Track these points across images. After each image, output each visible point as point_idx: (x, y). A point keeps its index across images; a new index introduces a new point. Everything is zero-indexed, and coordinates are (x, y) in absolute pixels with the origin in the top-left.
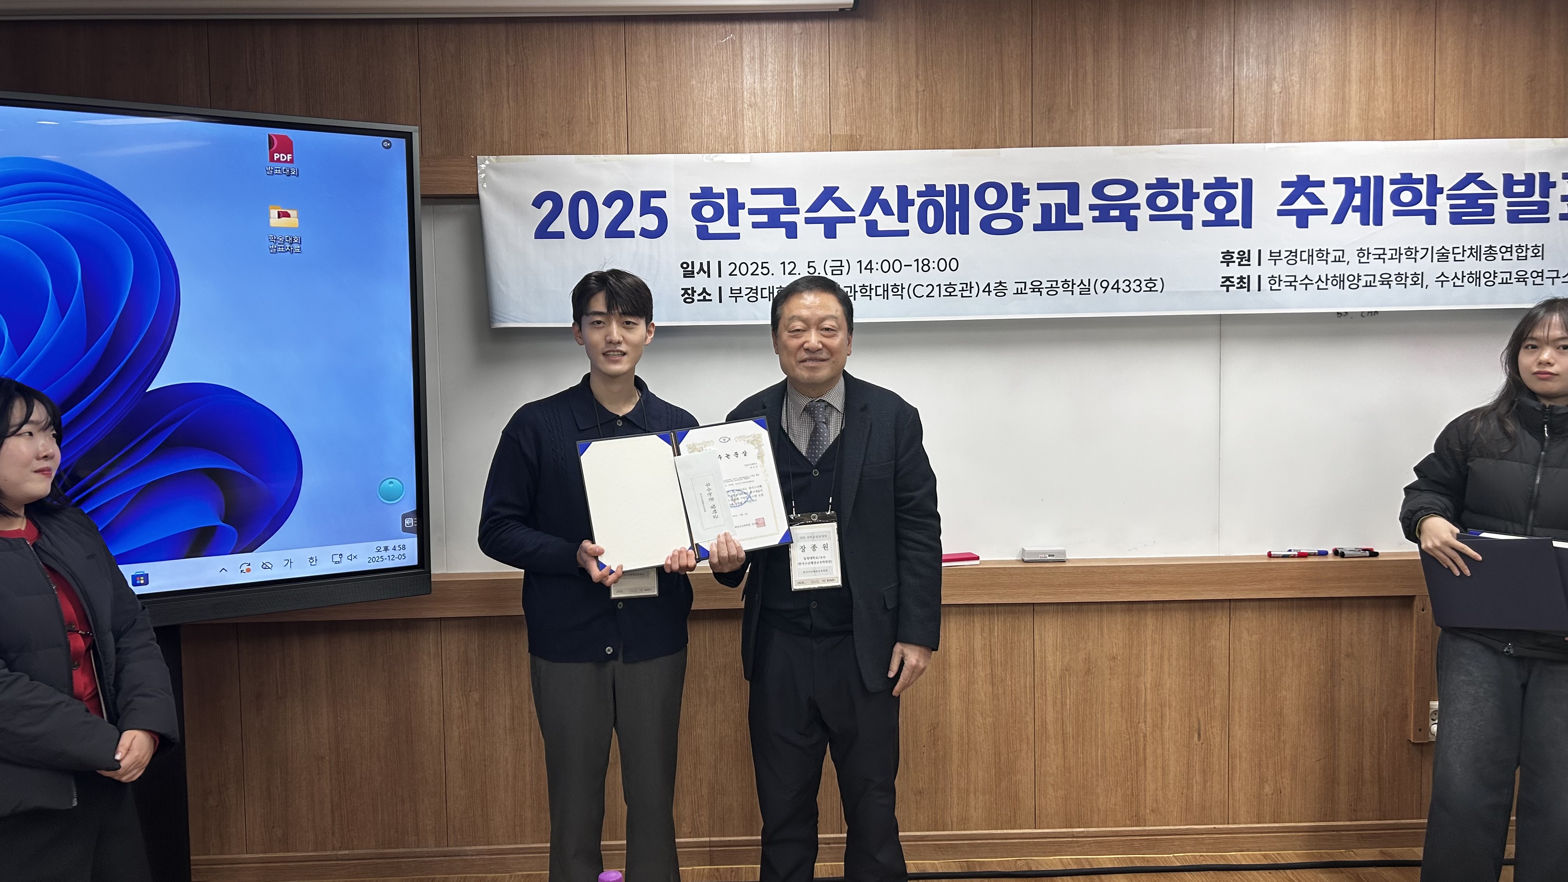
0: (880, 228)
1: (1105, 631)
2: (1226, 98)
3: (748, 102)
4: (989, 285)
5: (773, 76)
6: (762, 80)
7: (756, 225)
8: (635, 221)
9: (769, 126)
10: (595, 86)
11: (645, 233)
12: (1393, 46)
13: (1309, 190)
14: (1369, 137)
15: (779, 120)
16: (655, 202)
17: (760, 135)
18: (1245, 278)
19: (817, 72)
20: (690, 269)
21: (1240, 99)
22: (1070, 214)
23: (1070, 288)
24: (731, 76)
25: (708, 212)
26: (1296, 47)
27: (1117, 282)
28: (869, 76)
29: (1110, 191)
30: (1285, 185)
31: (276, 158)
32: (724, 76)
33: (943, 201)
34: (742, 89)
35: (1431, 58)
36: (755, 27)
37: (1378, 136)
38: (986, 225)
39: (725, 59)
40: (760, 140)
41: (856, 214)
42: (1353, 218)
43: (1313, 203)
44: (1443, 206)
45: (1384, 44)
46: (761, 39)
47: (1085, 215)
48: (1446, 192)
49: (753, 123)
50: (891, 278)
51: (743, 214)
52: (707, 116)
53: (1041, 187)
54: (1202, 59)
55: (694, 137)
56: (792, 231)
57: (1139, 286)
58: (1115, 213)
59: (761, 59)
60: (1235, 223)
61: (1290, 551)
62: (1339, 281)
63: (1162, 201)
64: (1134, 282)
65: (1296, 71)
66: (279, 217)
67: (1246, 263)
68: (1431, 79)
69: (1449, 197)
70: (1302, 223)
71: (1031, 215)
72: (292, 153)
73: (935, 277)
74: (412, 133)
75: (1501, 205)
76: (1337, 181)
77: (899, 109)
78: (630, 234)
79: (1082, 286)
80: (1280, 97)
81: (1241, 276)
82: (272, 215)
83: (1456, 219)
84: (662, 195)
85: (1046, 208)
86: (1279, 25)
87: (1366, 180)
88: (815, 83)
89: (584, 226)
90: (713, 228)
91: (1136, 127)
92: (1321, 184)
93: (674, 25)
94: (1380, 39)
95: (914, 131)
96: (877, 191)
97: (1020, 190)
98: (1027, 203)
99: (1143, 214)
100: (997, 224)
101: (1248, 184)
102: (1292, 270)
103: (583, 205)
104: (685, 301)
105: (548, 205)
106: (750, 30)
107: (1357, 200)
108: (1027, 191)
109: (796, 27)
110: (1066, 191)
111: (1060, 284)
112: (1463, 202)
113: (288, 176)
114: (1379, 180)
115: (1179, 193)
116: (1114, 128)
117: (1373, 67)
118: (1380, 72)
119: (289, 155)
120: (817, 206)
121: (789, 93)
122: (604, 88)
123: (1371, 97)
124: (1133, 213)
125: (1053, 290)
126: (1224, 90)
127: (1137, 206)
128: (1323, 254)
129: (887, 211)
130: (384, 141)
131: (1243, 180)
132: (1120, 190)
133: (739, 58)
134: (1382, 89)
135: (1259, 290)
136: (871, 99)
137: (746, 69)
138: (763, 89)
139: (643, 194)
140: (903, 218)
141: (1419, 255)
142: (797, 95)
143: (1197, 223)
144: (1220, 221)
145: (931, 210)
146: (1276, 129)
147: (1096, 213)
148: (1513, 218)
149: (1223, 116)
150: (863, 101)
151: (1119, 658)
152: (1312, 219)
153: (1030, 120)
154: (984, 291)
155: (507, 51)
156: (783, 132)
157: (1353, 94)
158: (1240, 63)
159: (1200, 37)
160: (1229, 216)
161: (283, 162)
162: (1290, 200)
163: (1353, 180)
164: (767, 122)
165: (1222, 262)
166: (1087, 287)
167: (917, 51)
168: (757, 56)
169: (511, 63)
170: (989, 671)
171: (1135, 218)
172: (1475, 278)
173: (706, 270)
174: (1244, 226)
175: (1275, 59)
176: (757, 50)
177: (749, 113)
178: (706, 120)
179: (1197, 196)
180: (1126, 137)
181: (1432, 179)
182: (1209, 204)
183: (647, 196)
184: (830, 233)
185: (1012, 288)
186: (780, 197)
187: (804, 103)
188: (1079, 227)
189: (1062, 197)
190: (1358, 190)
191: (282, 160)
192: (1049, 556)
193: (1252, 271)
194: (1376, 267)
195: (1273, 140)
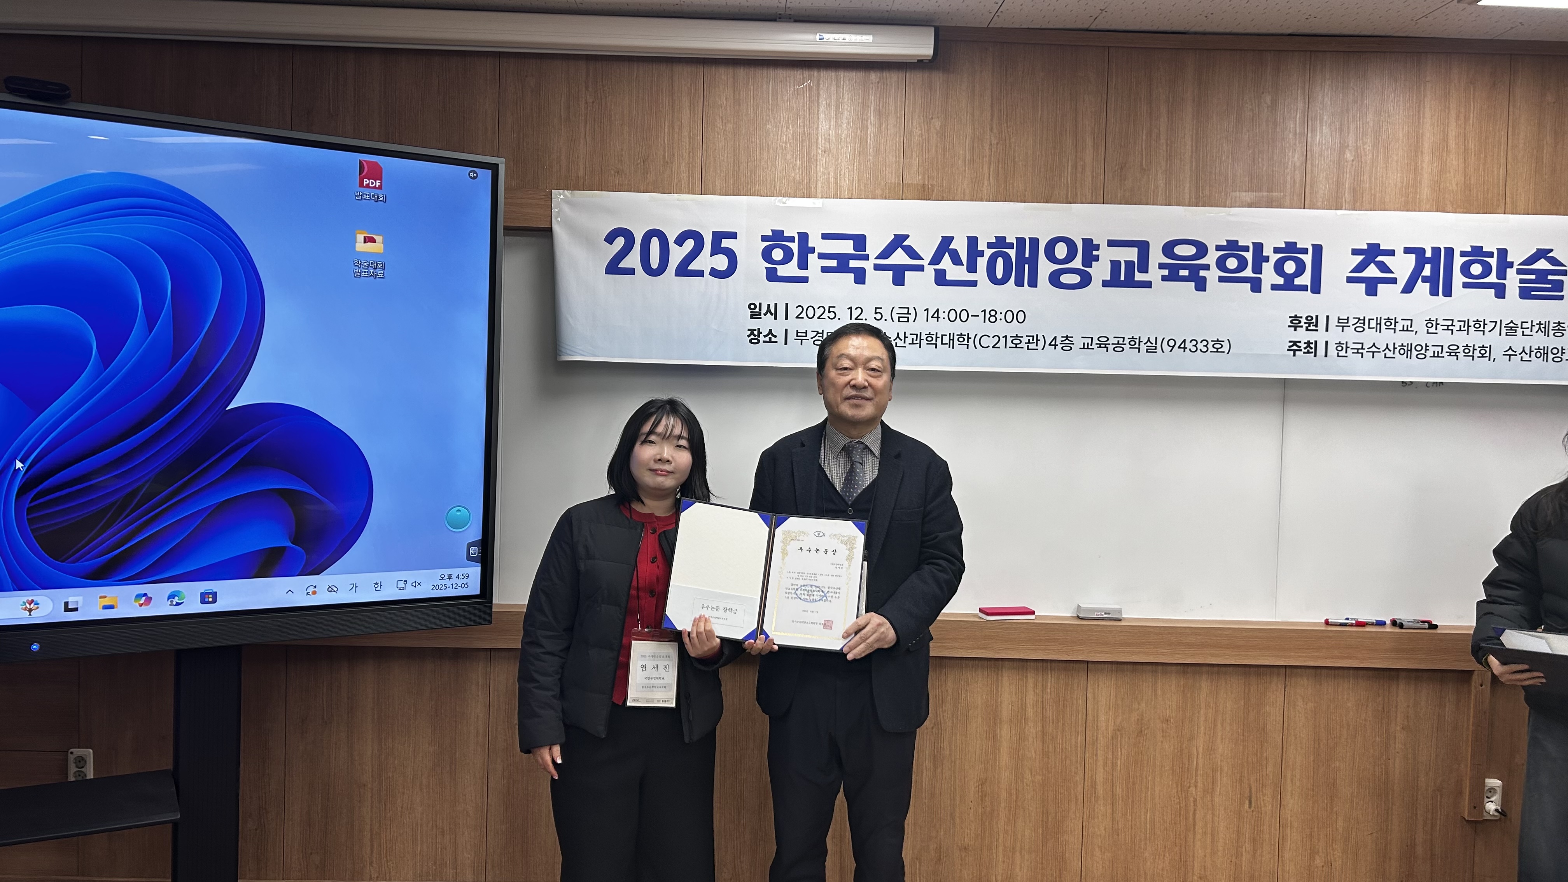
0: (949, 277)
1: (1159, 692)
2: (1298, 164)
3: (823, 149)
4: (1055, 338)
5: (848, 123)
6: (838, 126)
7: (825, 270)
8: (705, 261)
9: (843, 173)
10: (672, 126)
11: (715, 273)
12: (1466, 119)
13: (1379, 258)
14: (1440, 208)
15: (852, 167)
16: (726, 243)
17: (832, 180)
18: (1312, 343)
19: (892, 120)
20: (757, 310)
21: (1312, 165)
22: (1139, 272)
23: (1137, 346)
24: (807, 122)
25: (778, 254)
26: (1370, 116)
27: (1184, 341)
28: (944, 127)
29: (1180, 250)
30: (1355, 252)
31: (365, 183)
32: (800, 121)
33: (1012, 253)
34: (817, 135)
35: (1504, 133)
36: (832, 74)
37: (1449, 207)
38: (1055, 279)
39: (801, 105)
40: (833, 185)
41: (925, 263)
42: (1423, 288)
43: (1382, 272)
44: (1513, 280)
45: (1457, 118)
46: (838, 86)
47: (1154, 274)
48: (1516, 267)
49: (827, 169)
50: (958, 328)
51: (812, 258)
52: (781, 159)
53: (1112, 243)
54: (1275, 124)
55: (767, 180)
56: (860, 277)
57: (1206, 346)
58: (1184, 273)
59: (837, 107)
60: (1303, 288)
61: (1348, 619)
62: (1407, 350)
63: (1232, 263)
64: (1201, 342)
65: (1369, 141)
66: (365, 242)
67: (1314, 328)
68: (1503, 154)
69: (1519, 272)
70: (1371, 291)
71: (1100, 271)
72: (381, 179)
73: (1001, 328)
74: (498, 164)
76: (1408, 251)
77: (973, 161)
78: (700, 274)
79: (1149, 344)
80: (1352, 165)
81: (1309, 341)
82: (358, 240)
83: (1525, 294)
84: (733, 236)
85: (1115, 265)
86: (1354, 94)
87: (1436, 251)
88: (889, 132)
89: (655, 263)
90: (782, 271)
91: (1208, 188)
92: (1391, 253)
93: (752, 69)
94: (1453, 113)
95: (986, 183)
97: (1090, 246)
98: (1097, 258)
99: (1212, 275)
100: (1065, 279)
101: (1318, 250)
102: (1360, 337)
103: (655, 243)
104: (750, 341)
105: (620, 242)
106: (827, 77)
107: (1427, 271)
108: (1097, 248)
109: (874, 76)
110: (1136, 249)
111: (1127, 341)
112: (1533, 277)
113: (376, 201)
114: (1450, 251)
115: (1249, 256)
116: (1186, 189)
117: (1445, 139)
118: (1452, 144)
119: (377, 181)
120: (886, 253)
121: (863, 141)
122: (681, 128)
123: (1443, 169)
124: (1202, 273)
125: (1119, 347)
126: (1296, 156)
127: (1207, 267)
128: (1391, 323)
129: (956, 260)
130: (471, 172)
131: (1313, 245)
132: (1191, 250)
133: (816, 104)
134: (1454, 161)
135: (1326, 356)
136: (944, 150)
137: (822, 116)
138: (838, 136)
139: (715, 234)
140: (972, 268)
141: (1488, 328)
142: (871, 143)
143: (1266, 286)
144: (1289, 285)
145: (1000, 262)
146: (1348, 196)
147: (1166, 272)
149: (1294, 181)
150: (937, 151)
151: (1172, 720)
152: (1380, 287)
153: (1102, 177)
154: (1050, 345)
155: (587, 88)
156: (856, 178)
157: (1425, 165)
158: (1314, 130)
159: (1274, 103)
160: (1298, 281)
161: (372, 188)
162: (1360, 268)
163: (1423, 250)
164: (840, 168)
165: (1289, 326)
166: (1154, 345)
167: (992, 104)
168: (833, 103)
169: (590, 100)
170: (1039, 728)
171: (1204, 278)
172: (1543, 353)
173: (773, 311)
174: (1313, 292)
175: (1349, 128)
176: (834, 98)
177: (822, 159)
178: (780, 164)
179: (1267, 259)
180: (1198, 198)
181: (1503, 253)
182: (1279, 268)
183: (718, 236)
184: (899, 280)
185: (1078, 342)
186: (851, 242)
187: (877, 151)
188: (1148, 285)
189: (1132, 254)
190: (1428, 260)
191: (371, 185)
192: (1105, 614)
193: (1319, 336)
194: (1444, 338)
195: (1344, 208)
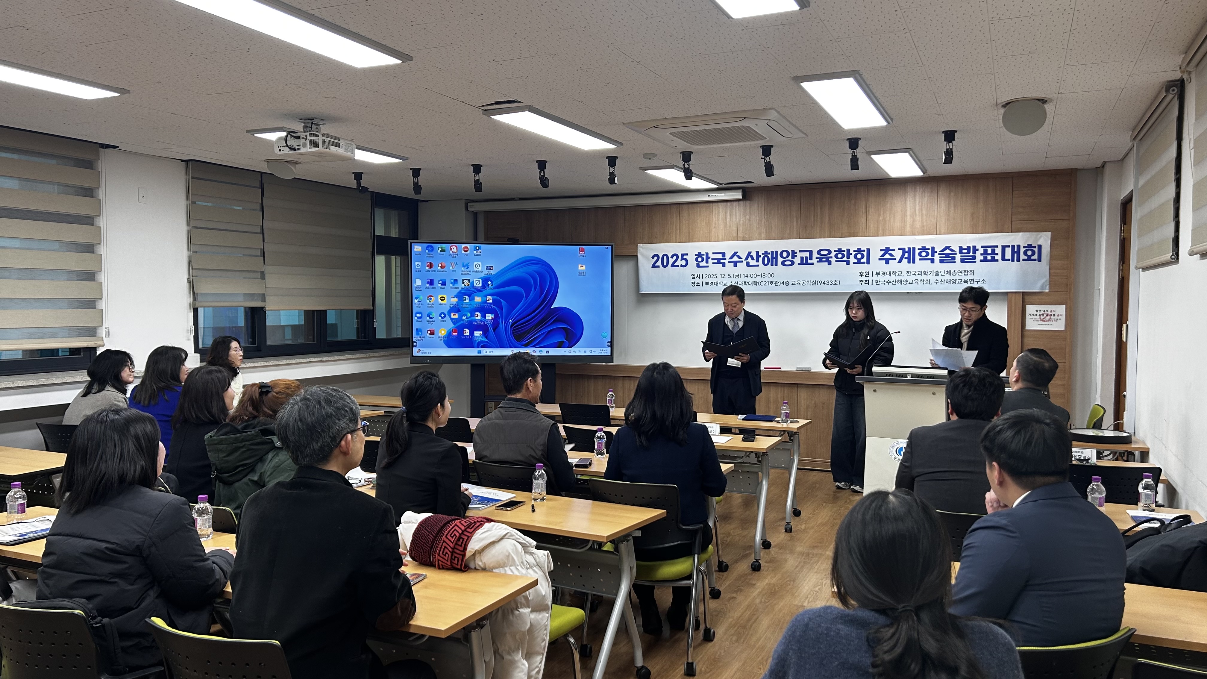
0: (750, 264)
2: (863, 222)
4: (784, 282)
5: (721, 218)
7: (713, 263)
8: (679, 263)
10: (671, 223)
11: (682, 266)
13: (890, 252)
14: (913, 234)
15: (723, 232)
16: (685, 257)
17: (716, 236)
20: (694, 276)
21: (869, 222)
22: (810, 260)
23: (809, 283)
24: (709, 219)
25: (700, 259)
26: (888, 205)
27: (824, 281)
28: (750, 218)
29: (822, 252)
30: (881, 250)
31: (580, 253)
32: (707, 219)
33: (770, 256)
34: (712, 222)
35: (936, 207)
36: (716, 204)
37: (917, 234)
38: (783, 263)
40: (717, 238)
41: (743, 260)
42: (905, 261)
43: (891, 256)
44: (937, 257)
45: (919, 203)
47: (814, 260)
48: (938, 252)
49: (715, 233)
50: (753, 280)
51: (710, 260)
53: (800, 251)
54: (856, 210)
55: (697, 237)
56: (724, 265)
57: (832, 283)
58: (824, 260)
60: (864, 263)
62: (900, 282)
64: (830, 281)
65: (888, 213)
66: (581, 267)
67: (868, 276)
69: (939, 254)
70: (887, 263)
71: (797, 260)
73: (767, 279)
75: (958, 257)
76: (899, 249)
77: (759, 228)
78: (678, 266)
79: (813, 283)
80: (883, 221)
81: (866, 280)
82: (579, 267)
83: (941, 261)
84: (687, 254)
85: (802, 258)
86: (883, 198)
87: (909, 249)
88: (734, 220)
89: (665, 264)
90: (701, 264)
91: (833, 232)
92: (894, 250)
93: (693, 204)
94: (917, 202)
95: (763, 234)
96: (750, 253)
97: (794, 252)
98: (796, 256)
99: (833, 260)
100: (786, 263)
101: (868, 250)
102: (884, 278)
103: (665, 258)
104: (693, 286)
105: (656, 258)
107: (906, 255)
108: (796, 253)
109: (729, 204)
110: (809, 253)
111: (806, 282)
112: (944, 256)
113: (583, 257)
115: (845, 253)
116: (826, 232)
117: (915, 211)
118: (917, 213)
119: (583, 252)
120: (731, 258)
121: (726, 223)
122: (673, 224)
124: (830, 259)
125: (804, 284)
126: (863, 220)
127: (831, 257)
128: (894, 273)
129: (753, 259)
130: (605, 248)
132: (826, 252)
133: (712, 214)
134: (918, 218)
135: (873, 284)
136: (750, 224)
137: (714, 216)
140: (757, 261)
141: (929, 273)
142: (728, 224)
143: (851, 263)
144: (859, 262)
145: (766, 259)
146: (881, 232)
147: (818, 260)
148: (962, 261)
149: (862, 228)
150: (748, 225)
152: (890, 261)
153: (799, 231)
154: (782, 284)
155: (647, 214)
156: (724, 235)
158: (869, 211)
159: (855, 202)
160: (862, 261)
161: (582, 254)
162: (883, 255)
163: (905, 249)
164: (719, 233)
165: (859, 275)
166: (815, 283)
169: (649, 218)
171: (831, 261)
172: (949, 281)
173: (699, 276)
174: (867, 264)
175: (881, 209)
176: (717, 212)
177: (714, 230)
178: (701, 232)
179: (851, 254)
180: (830, 235)
181: (933, 248)
182: (855, 257)
183: (683, 255)
184: (735, 266)
185: (791, 283)
186: (721, 255)
187: (730, 226)
188: (812, 264)
189: (807, 254)
190: (907, 252)
192: (805, 369)
193: (870, 278)
194: (913, 277)
195: (878, 236)
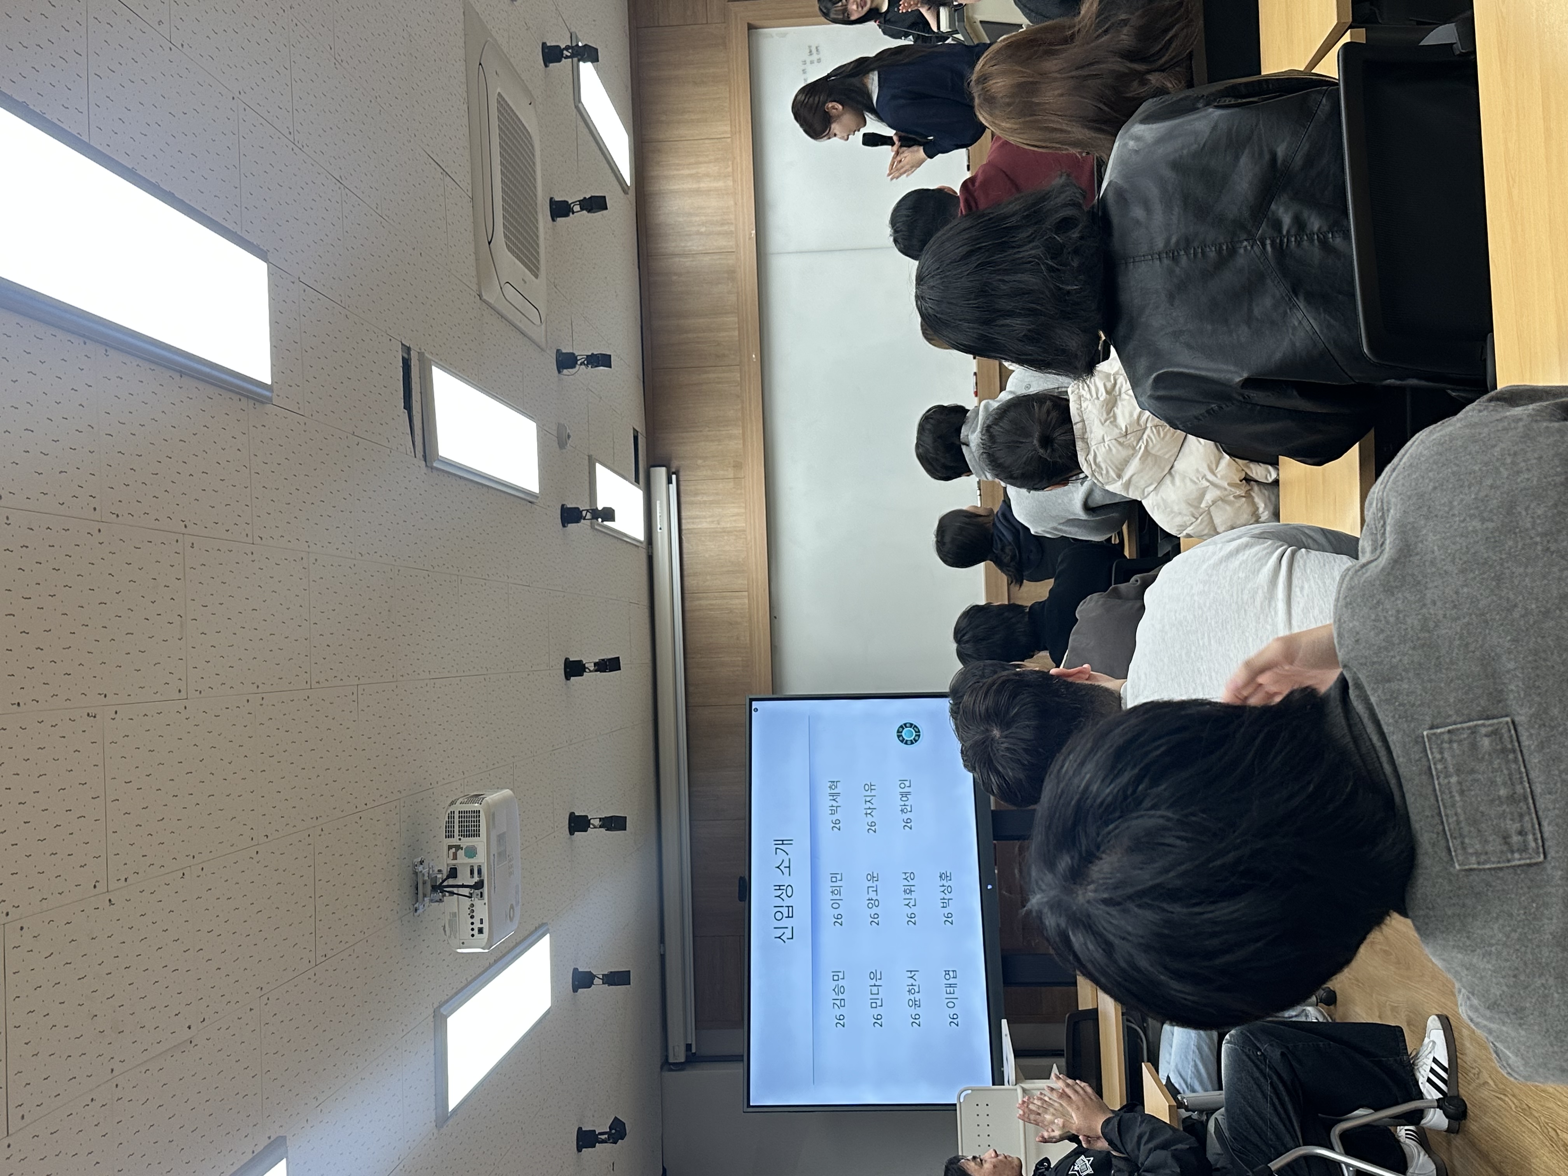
3: (717, 525)
5: (702, 511)
6: (705, 517)
9: (730, 513)
12: (678, 165)
15: (726, 507)
17: (734, 518)
19: (699, 487)
21: (710, 249)
24: (703, 535)
32: (703, 538)
34: (710, 528)
68: (696, 142)
77: (719, 440)
88: (706, 488)
121: (711, 502)
123: (707, 175)
126: (705, 259)
136: (713, 457)
138: (710, 516)
142: (712, 497)
146: (725, 228)
149: (719, 259)
150: (715, 461)
156: (733, 505)
157: (705, 186)
158: (690, 251)
159: (675, 274)
164: (727, 514)
167: (687, 432)
175: (688, 231)
187: (717, 494)
